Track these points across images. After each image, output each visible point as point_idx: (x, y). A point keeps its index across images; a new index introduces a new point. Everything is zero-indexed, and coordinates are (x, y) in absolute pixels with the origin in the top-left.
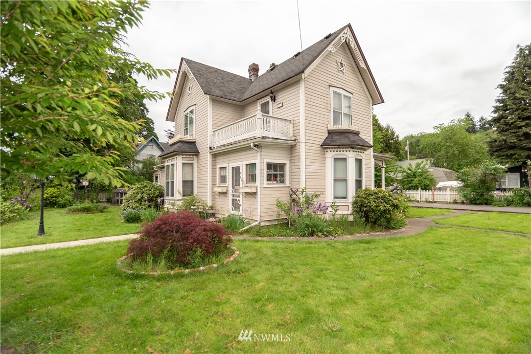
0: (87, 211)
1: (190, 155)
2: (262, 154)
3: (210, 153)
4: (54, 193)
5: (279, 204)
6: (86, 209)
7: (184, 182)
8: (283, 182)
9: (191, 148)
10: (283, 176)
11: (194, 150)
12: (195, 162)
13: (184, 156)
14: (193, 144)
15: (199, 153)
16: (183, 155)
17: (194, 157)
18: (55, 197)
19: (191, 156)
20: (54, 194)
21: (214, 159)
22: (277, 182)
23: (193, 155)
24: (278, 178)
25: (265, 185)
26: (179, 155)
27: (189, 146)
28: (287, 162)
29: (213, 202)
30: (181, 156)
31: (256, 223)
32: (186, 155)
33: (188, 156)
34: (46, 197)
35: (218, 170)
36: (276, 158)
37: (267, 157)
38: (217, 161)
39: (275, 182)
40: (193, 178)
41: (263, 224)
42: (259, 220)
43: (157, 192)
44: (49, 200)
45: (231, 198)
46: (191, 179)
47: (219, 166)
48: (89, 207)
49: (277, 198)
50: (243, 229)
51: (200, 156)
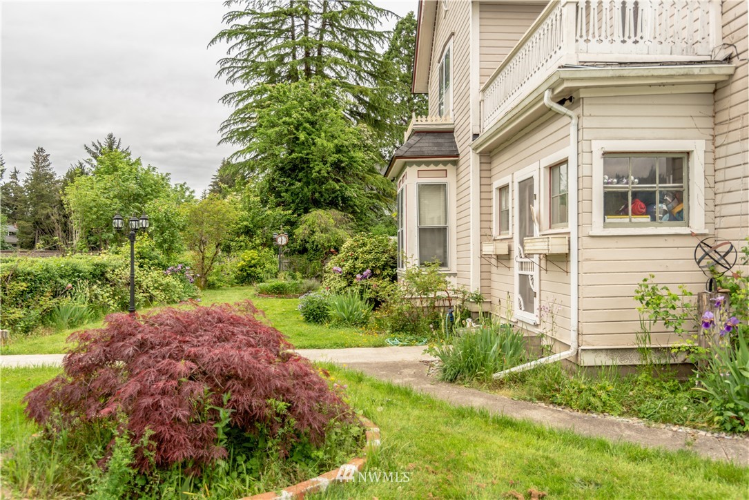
0: (280, 293)
1: (436, 163)
2: (585, 122)
3: (475, 149)
4: (254, 259)
5: (650, 298)
6: (277, 288)
7: (422, 231)
8: (678, 217)
9: (439, 145)
10: (678, 196)
11: (446, 149)
12: (450, 180)
13: (423, 167)
14: (447, 136)
15: (457, 156)
16: (419, 164)
17: (449, 167)
18: (254, 266)
19: (441, 167)
20: (253, 262)
21: (485, 167)
22: (654, 219)
23: (445, 163)
24: (660, 207)
25: (598, 229)
26: (411, 164)
27: (436, 141)
28: (698, 147)
29: (485, 283)
30: (415, 168)
31: (565, 354)
32: (428, 164)
33: (432, 167)
34: (242, 266)
35: (495, 195)
36: (647, 133)
37: (605, 133)
38: (494, 172)
39: (647, 219)
40: (446, 222)
41: (588, 360)
42: (574, 346)
43: (384, 258)
44: (246, 270)
45: (516, 271)
46: (442, 225)
47: (497, 183)
48: (283, 286)
49: (646, 275)
50: (513, 370)
51: (461, 162)
